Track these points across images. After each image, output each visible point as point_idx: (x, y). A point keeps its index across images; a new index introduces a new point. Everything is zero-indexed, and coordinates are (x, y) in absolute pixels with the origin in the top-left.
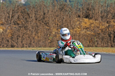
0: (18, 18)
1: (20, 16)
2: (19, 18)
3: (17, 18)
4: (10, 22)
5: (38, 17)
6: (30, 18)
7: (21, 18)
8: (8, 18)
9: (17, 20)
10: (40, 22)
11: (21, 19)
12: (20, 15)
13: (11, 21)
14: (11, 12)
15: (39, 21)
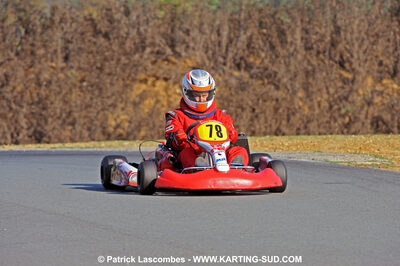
0: (248, 46)
1: (254, 40)
2: (252, 45)
3: (245, 47)
4: (221, 60)
5: (313, 41)
6: (288, 47)
7: (257, 46)
8: (217, 48)
9: (247, 52)
10: (321, 56)
11: (260, 48)
12: (254, 37)
13: (225, 58)
14: (226, 27)
15: (318, 53)
